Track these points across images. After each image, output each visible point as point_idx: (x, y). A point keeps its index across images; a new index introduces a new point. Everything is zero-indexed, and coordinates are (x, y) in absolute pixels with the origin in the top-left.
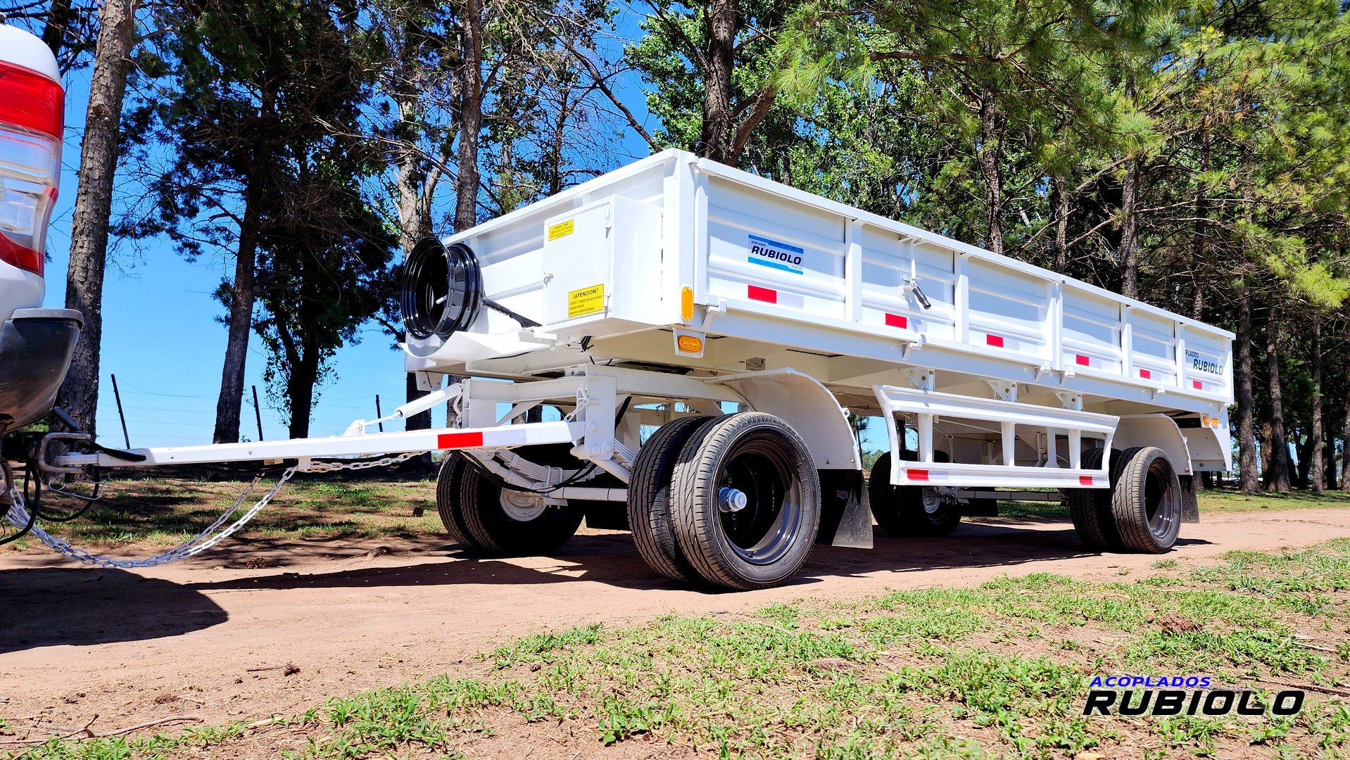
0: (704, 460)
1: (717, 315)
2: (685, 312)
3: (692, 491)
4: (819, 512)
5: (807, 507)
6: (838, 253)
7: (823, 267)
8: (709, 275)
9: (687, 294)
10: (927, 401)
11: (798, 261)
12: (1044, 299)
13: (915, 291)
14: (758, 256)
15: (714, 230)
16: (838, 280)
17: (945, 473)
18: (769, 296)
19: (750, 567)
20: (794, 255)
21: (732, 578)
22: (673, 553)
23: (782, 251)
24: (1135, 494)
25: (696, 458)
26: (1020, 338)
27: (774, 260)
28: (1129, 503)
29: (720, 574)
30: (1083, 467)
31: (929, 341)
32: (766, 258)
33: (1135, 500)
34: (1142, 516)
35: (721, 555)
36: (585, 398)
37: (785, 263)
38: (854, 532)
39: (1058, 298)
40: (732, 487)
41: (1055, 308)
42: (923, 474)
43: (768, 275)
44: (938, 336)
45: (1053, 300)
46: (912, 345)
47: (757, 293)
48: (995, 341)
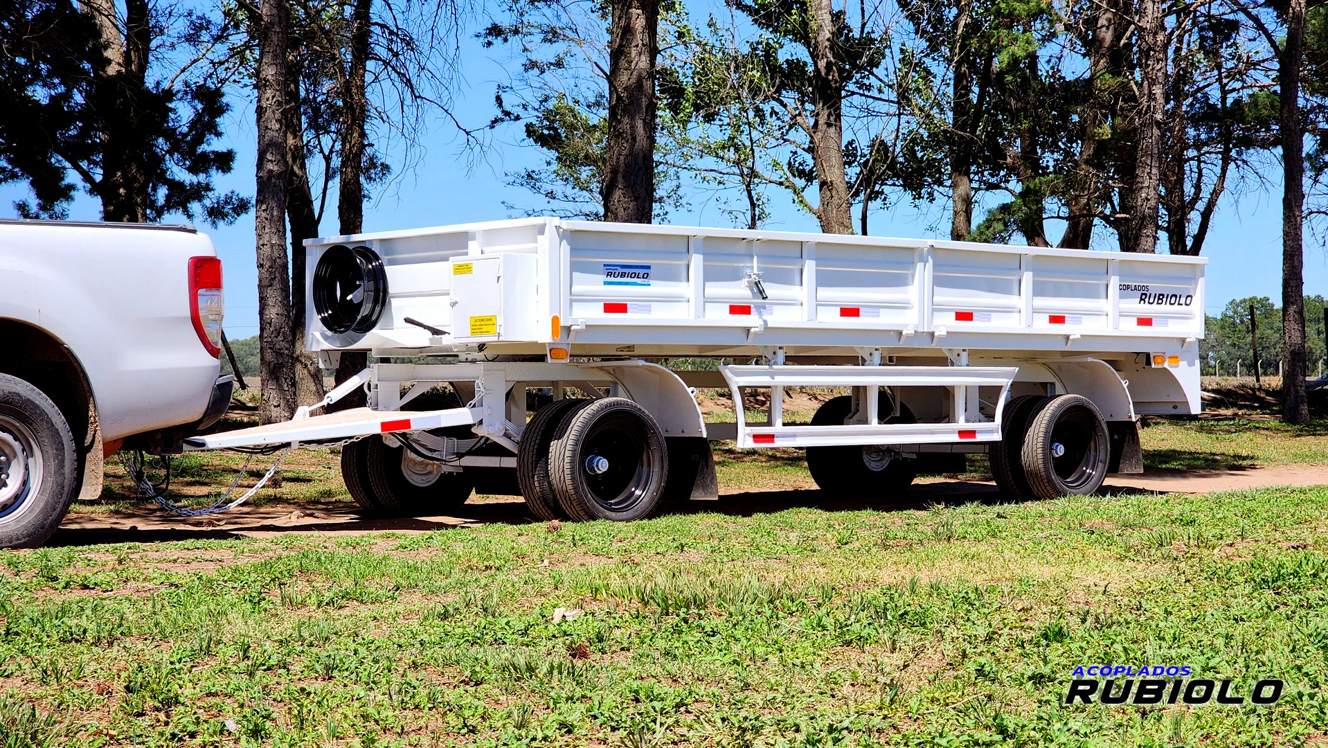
0: (572, 437)
1: (577, 331)
2: (554, 333)
3: (563, 459)
4: (665, 472)
5: (656, 469)
6: (682, 263)
7: (670, 276)
8: (572, 301)
9: (555, 320)
11: (646, 276)
12: (909, 265)
13: (756, 284)
14: (612, 279)
15: (575, 267)
16: (683, 284)
17: (794, 436)
18: (621, 308)
19: (608, 513)
20: (642, 271)
23: (631, 271)
24: (1040, 445)
25: (566, 436)
26: (878, 306)
27: (625, 279)
28: (1035, 454)
30: (967, 421)
31: (770, 325)
32: (619, 279)
33: (1040, 451)
36: (482, 389)
37: (636, 280)
38: (703, 488)
39: (926, 262)
40: (597, 455)
41: (923, 272)
42: (770, 438)
45: (920, 266)
46: (755, 329)
47: (610, 308)
48: (850, 312)
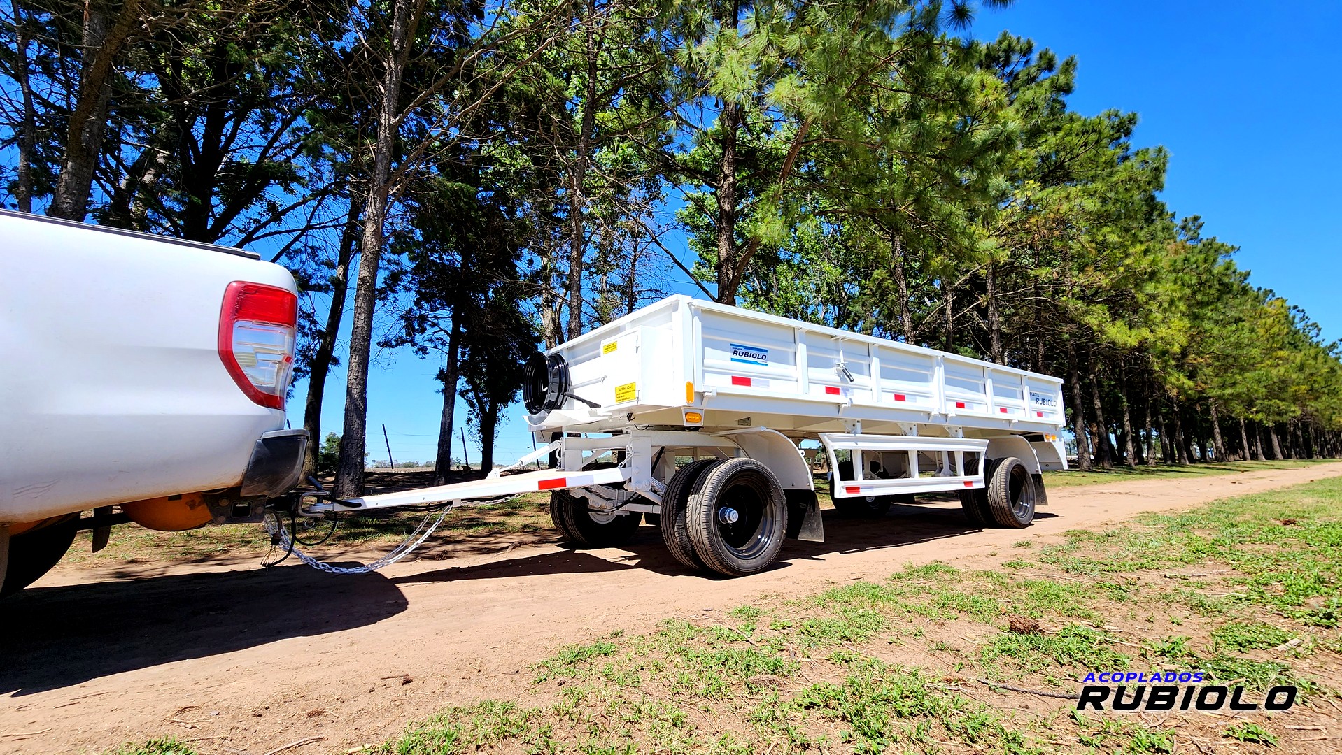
0: (707, 493)
1: (710, 398)
2: (689, 399)
3: (700, 514)
4: (786, 521)
5: (778, 518)
6: (791, 350)
7: (782, 359)
8: (704, 372)
9: (690, 386)
10: (856, 441)
11: (764, 358)
12: (931, 368)
13: (843, 371)
14: (737, 357)
15: (706, 343)
16: (792, 367)
17: (871, 487)
18: (745, 382)
19: (740, 562)
20: (761, 354)
21: (728, 570)
22: (690, 553)
23: (753, 352)
24: (1002, 490)
25: (701, 492)
26: (915, 395)
27: (748, 358)
28: (999, 495)
29: (720, 567)
30: (966, 474)
31: (854, 403)
32: (743, 358)
33: (1003, 493)
34: (1008, 504)
35: (720, 555)
36: (631, 452)
37: (756, 360)
38: (812, 531)
39: (940, 367)
40: (729, 507)
41: (939, 373)
42: (856, 489)
43: (743, 369)
44: (860, 398)
45: (937, 368)
46: (843, 406)
47: (738, 381)
48: (899, 398)
